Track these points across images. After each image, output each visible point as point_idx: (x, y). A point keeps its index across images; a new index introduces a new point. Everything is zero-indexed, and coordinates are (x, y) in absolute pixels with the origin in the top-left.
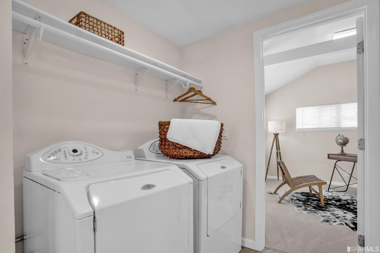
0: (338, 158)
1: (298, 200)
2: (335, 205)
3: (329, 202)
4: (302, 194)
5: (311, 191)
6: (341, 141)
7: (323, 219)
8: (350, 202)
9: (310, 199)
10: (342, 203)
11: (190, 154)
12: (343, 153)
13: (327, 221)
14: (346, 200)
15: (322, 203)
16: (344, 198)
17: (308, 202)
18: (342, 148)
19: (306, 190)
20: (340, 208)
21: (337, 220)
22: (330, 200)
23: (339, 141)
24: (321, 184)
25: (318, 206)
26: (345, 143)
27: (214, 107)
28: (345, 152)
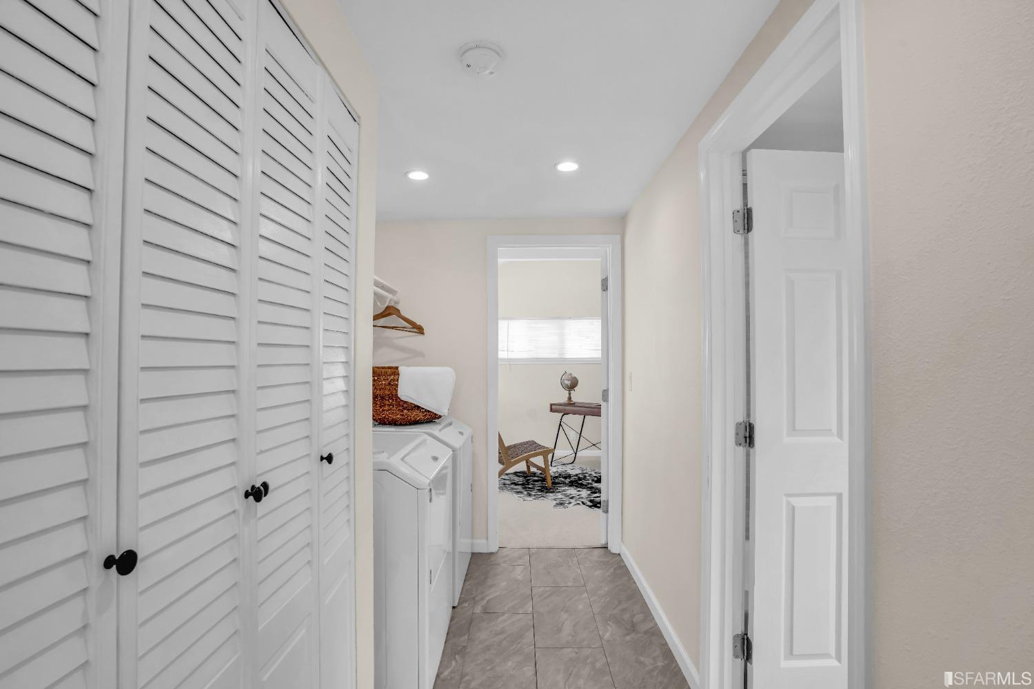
0: (565, 410)
1: (513, 483)
2: (564, 483)
3: (557, 481)
4: (516, 474)
5: (528, 467)
6: (568, 383)
7: (555, 502)
8: (581, 476)
9: (529, 480)
10: (572, 479)
11: (421, 416)
12: (570, 403)
13: (561, 504)
14: (576, 475)
15: (549, 483)
16: (573, 473)
17: (528, 485)
18: (570, 394)
19: (521, 467)
20: (570, 486)
21: (572, 501)
22: (556, 477)
23: (566, 382)
24: (546, 452)
25: (543, 487)
26: (572, 385)
27: (421, 337)
28: (574, 399)
